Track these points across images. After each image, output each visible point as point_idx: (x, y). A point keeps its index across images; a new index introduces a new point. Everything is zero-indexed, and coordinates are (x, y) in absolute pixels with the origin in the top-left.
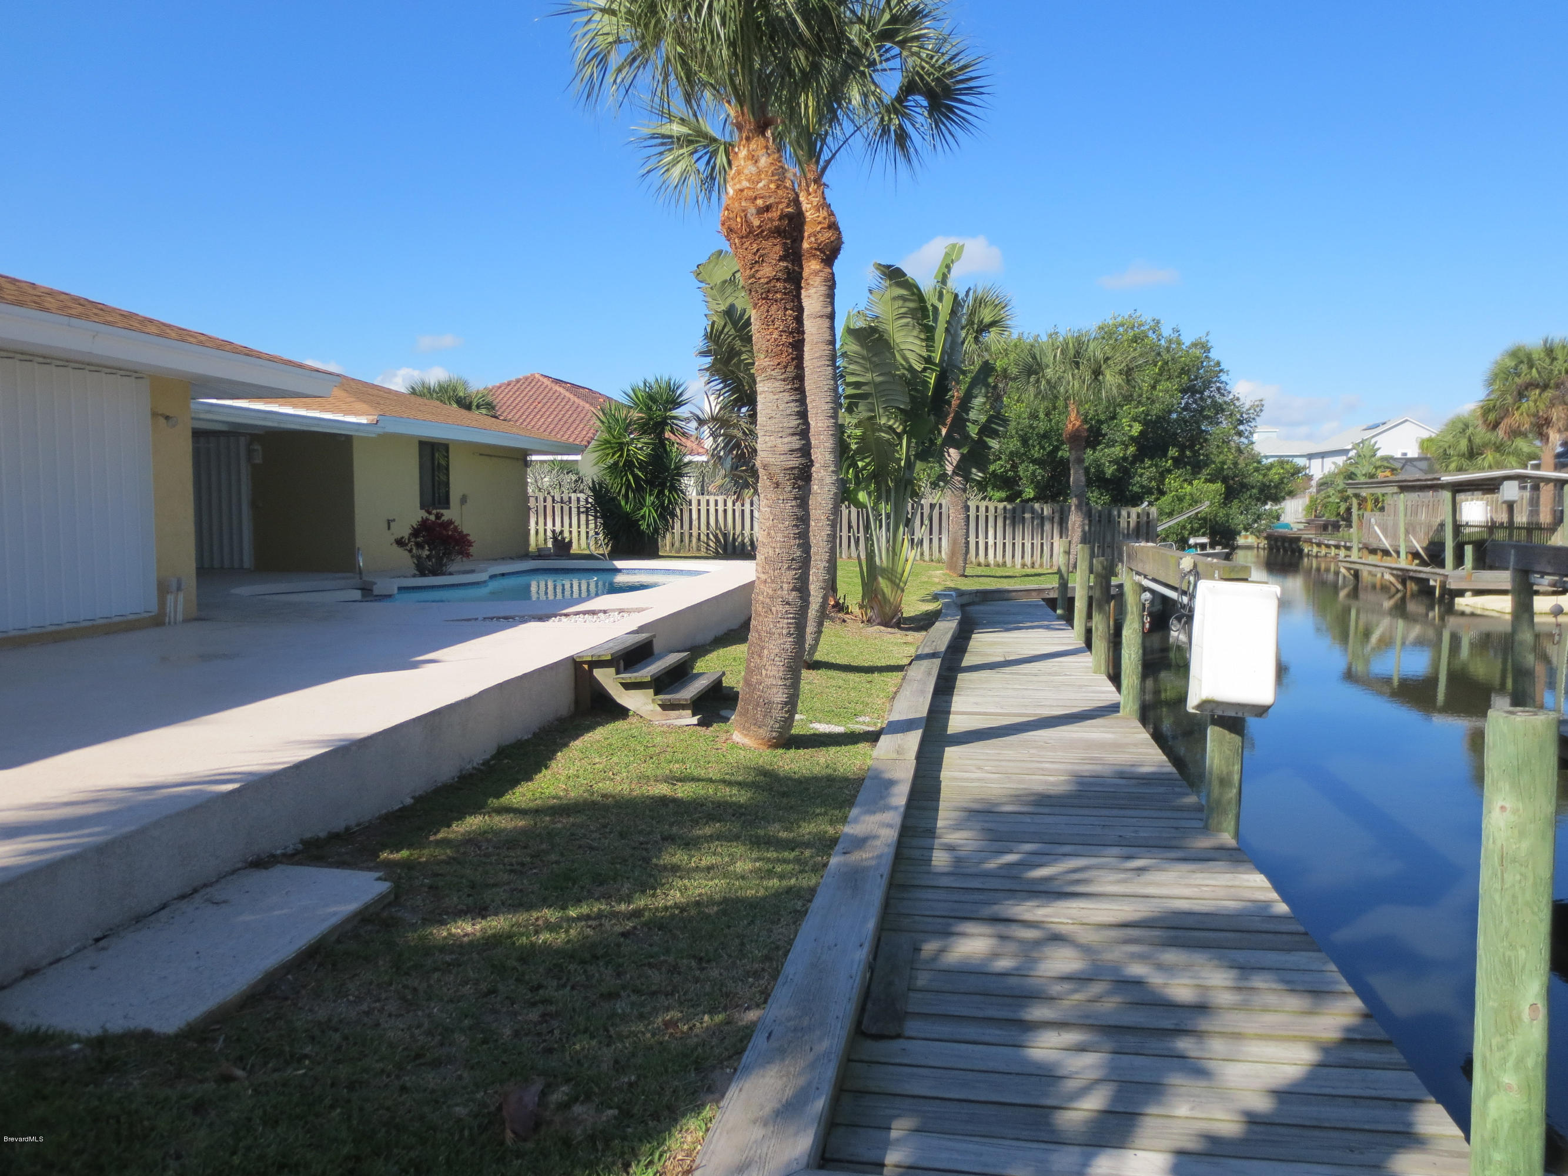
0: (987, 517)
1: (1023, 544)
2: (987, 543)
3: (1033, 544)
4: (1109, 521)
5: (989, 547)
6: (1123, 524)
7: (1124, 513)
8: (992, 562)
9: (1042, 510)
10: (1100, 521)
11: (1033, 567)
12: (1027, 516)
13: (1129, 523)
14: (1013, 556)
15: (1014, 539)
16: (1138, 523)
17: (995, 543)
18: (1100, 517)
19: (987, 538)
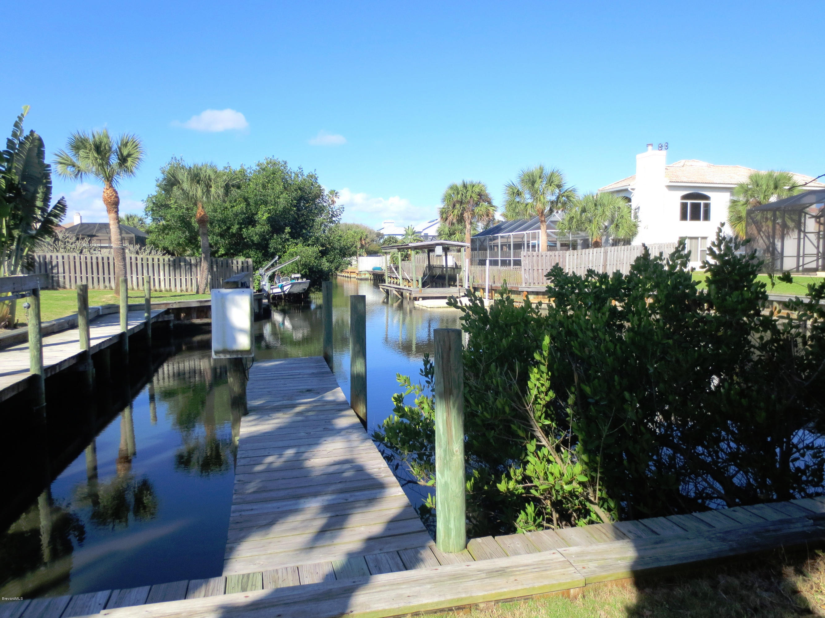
0: (159, 264)
1: (181, 279)
2: (159, 279)
3: (186, 279)
4: (227, 266)
5: (161, 281)
6: (235, 268)
7: (235, 262)
8: (163, 289)
9: (190, 260)
10: (222, 266)
11: (187, 291)
12: (182, 264)
13: (237, 267)
14: (175, 286)
15: (175, 276)
16: (243, 267)
17: (165, 279)
18: (222, 264)
19: (159, 276)
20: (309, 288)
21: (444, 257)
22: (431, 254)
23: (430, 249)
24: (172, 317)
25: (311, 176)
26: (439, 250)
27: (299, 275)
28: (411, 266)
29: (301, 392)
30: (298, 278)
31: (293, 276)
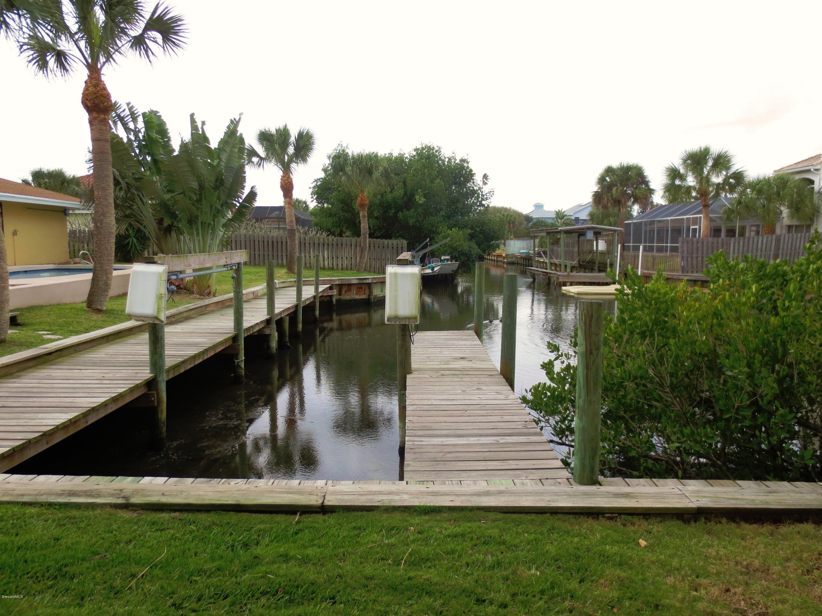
0: (324, 244)
2: (324, 257)
3: (347, 258)
4: (383, 247)
6: (390, 248)
7: (390, 243)
8: (327, 267)
10: (379, 247)
18: (379, 244)
19: (324, 255)
20: (458, 269)
21: (595, 243)
22: (581, 238)
23: (581, 233)
24: (335, 292)
25: (463, 161)
26: (590, 235)
27: (448, 257)
28: (559, 250)
29: (455, 359)
30: (447, 260)
31: (443, 258)
